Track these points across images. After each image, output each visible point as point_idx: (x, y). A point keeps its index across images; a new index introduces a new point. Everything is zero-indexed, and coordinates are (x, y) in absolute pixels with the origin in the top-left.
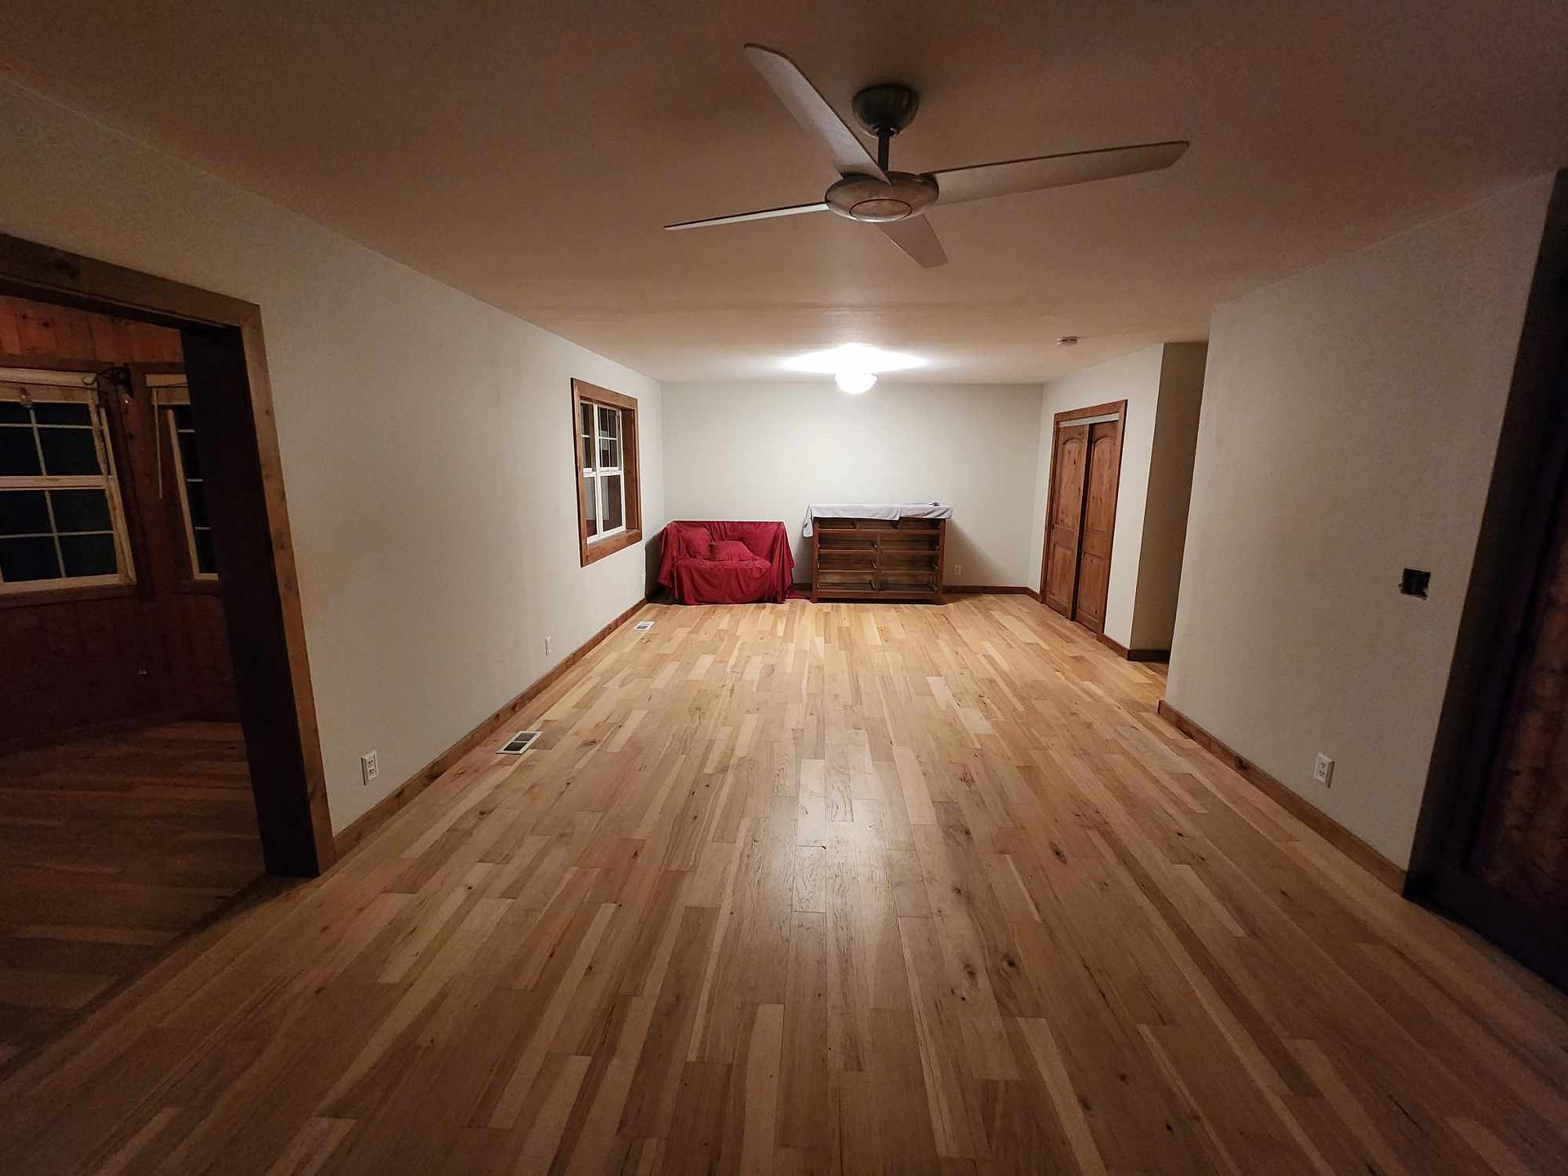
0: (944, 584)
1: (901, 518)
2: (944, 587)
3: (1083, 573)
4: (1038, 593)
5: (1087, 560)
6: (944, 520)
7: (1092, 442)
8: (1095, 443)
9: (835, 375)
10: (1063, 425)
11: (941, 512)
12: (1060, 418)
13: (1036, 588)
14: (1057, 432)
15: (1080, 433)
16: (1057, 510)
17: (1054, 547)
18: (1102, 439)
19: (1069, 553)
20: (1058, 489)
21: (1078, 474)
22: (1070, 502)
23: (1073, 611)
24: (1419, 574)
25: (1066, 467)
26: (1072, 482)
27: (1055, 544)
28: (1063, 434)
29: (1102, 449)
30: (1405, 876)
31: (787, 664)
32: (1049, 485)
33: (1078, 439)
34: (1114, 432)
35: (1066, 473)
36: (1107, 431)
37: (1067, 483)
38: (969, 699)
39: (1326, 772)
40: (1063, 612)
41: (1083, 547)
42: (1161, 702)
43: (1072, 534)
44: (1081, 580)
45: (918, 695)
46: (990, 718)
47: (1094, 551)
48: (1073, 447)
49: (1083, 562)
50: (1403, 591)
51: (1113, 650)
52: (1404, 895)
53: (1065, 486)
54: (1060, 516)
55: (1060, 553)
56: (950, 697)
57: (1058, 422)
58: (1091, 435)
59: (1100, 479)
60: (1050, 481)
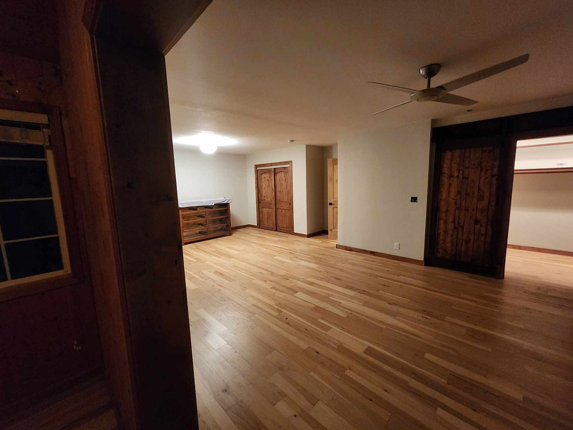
1: (215, 204)
2: (232, 228)
3: (277, 215)
4: (257, 225)
5: (279, 211)
6: (229, 203)
7: (275, 174)
8: (276, 174)
10: (258, 168)
11: (228, 200)
12: (256, 166)
13: (255, 224)
14: (257, 171)
15: (269, 171)
16: (261, 196)
17: (262, 209)
18: (281, 173)
19: (270, 210)
20: (260, 190)
21: (271, 184)
22: (268, 193)
23: (276, 228)
24: (415, 197)
25: (263, 182)
26: (268, 187)
27: (262, 208)
28: (260, 171)
29: (281, 176)
30: (424, 262)
31: (221, 269)
32: (256, 189)
33: (269, 173)
34: (286, 171)
35: (264, 184)
36: (283, 170)
37: (265, 187)
38: (296, 259)
39: (398, 246)
40: (271, 229)
41: (277, 207)
42: (337, 245)
43: (271, 204)
44: (278, 218)
45: (282, 263)
46: (310, 262)
47: (282, 208)
48: (266, 176)
49: (277, 212)
50: (411, 202)
51: (299, 236)
52: (425, 266)
53: (264, 189)
54: (263, 199)
55: (265, 210)
56: (291, 261)
57: (257, 168)
58: (275, 172)
59: (281, 185)
60: (256, 187)
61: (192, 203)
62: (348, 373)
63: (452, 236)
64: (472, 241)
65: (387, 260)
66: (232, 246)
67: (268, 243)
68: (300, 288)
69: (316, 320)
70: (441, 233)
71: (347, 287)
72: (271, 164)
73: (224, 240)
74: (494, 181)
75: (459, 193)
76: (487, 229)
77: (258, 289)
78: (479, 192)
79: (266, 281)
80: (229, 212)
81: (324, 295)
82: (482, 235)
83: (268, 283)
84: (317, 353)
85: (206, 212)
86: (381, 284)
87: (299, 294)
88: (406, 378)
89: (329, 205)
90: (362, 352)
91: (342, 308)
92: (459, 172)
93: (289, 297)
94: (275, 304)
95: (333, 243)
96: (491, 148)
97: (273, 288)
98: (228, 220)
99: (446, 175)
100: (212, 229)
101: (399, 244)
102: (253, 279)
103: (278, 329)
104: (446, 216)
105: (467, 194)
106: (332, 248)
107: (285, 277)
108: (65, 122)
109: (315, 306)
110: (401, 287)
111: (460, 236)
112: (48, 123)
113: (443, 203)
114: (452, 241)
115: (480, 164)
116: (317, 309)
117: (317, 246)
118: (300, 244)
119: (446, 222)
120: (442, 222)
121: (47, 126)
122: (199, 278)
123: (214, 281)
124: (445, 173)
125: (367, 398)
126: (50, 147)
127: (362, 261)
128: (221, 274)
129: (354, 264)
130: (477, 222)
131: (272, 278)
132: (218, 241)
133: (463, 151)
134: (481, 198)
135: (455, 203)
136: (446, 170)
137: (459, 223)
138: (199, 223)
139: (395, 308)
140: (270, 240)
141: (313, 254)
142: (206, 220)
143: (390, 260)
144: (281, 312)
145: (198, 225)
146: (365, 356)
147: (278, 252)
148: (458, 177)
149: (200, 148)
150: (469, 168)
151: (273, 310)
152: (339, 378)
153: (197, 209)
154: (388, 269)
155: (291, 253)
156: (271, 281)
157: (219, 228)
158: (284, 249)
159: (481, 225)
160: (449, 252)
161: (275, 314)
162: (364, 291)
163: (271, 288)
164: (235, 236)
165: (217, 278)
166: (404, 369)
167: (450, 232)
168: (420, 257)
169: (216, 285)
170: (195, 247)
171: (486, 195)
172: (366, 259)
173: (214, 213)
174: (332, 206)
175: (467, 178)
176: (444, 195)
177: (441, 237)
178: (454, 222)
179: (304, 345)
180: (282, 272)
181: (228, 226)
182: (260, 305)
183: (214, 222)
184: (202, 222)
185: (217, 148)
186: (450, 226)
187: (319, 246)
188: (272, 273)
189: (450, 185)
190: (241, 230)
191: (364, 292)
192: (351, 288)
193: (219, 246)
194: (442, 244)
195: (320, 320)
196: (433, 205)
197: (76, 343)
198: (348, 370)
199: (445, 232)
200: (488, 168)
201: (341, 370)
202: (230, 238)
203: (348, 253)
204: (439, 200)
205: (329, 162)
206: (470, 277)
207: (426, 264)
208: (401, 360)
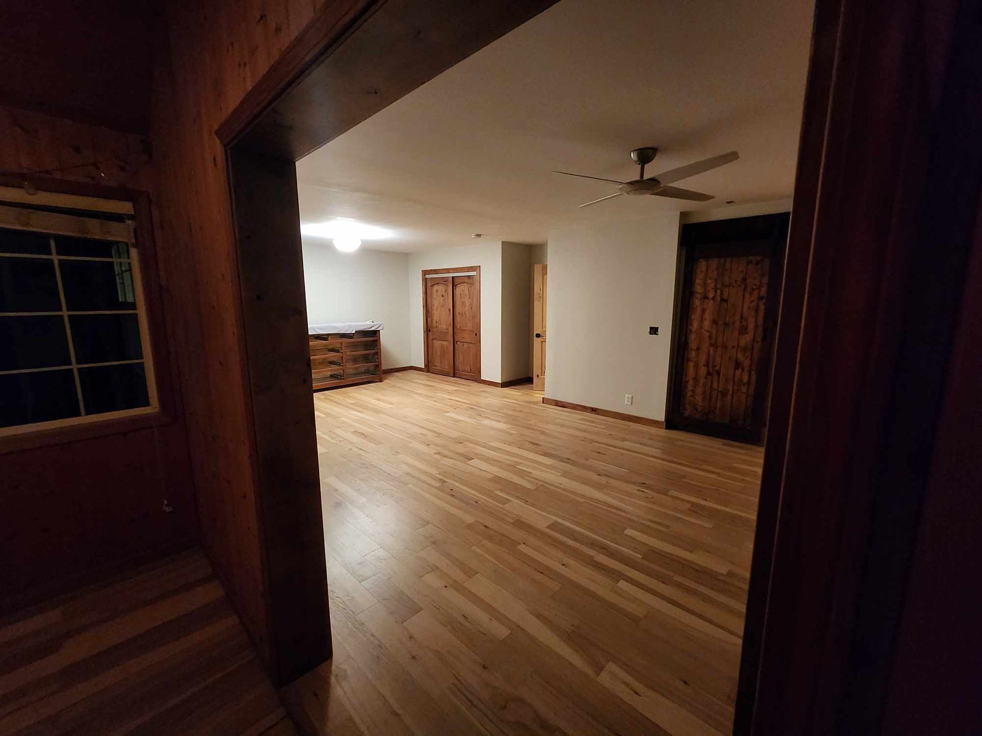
0: (383, 369)
1: (356, 331)
2: (384, 370)
3: (456, 351)
4: (423, 367)
5: (459, 346)
6: (379, 331)
7: (454, 285)
9: (333, 240)
10: (427, 276)
11: (378, 326)
12: (425, 273)
13: (422, 365)
14: (425, 281)
15: (445, 280)
16: (432, 321)
17: (432, 341)
18: (463, 284)
19: (445, 343)
20: (430, 310)
21: (446, 303)
22: (442, 317)
23: (454, 373)
24: (655, 328)
25: (435, 299)
26: (442, 306)
27: (433, 339)
28: (430, 281)
29: (463, 288)
30: (665, 423)
31: (364, 429)
32: (423, 309)
33: (444, 284)
34: (471, 281)
35: (437, 302)
36: (466, 280)
37: (438, 307)
38: (479, 418)
39: (630, 400)
40: (446, 374)
41: (456, 339)
42: (543, 398)
43: (447, 333)
44: (457, 356)
45: (456, 422)
46: (499, 421)
47: (464, 341)
48: (440, 288)
49: (456, 346)
50: (650, 334)
51: (489, 385)
52: (666, 429)
53: (437, 309)
54: (434, 325)
55: (437, 344)
56: (469, 419)
57: (425, 275)
58: (454, 282)
59: (463, 304)
60: (423, 306)
61: (320, 328)
62: (522, 547)
63: (705, 385)
64: (730, 392)
65: (614, 420)
66: (383, 397)
67: (441, 395)
68: (477, 454)
69: (493, 492)
70: (689, 381)
71: (545, 454)
72: (448, 271)
73: (370, 388)
74: (762, 307)
75: (715, 322)
76: (750, 376)
77: (418, 455)
78: (741, 322)
79: (429, 445)
80: (378, 344)
81: (509, 462)
82: (744, 384)
83: (431, 448)
84: (486, 527)
85: (341, 343)
86: (594, 451)
87: (475, 462)
88: (592, 552)
89: (535, 337)
90: (545, 526)
91: (531, 479)
92: (716, 291)
93: (460, 465)
94: (438, 472)
95: (538, 396)
96: (758, 258)
97: (439, 453)
98: (376, 357)
99: (698, 296)
100: (352, 371)
101: (632, 397)
102: (411, 442)
103: (438, 502)
104: (697, 356)
105: (726, 324)
106: (536, 403)
107: (457, 440)
108: (155, 213)
109: (493, 476)
110: (622, 455)
111: (715, 385)
112: (133, 214)
113: (693, 336)
114: (704, 393)
115: (744, 280)
116: (497, 480)
117: (514, 400)
118: (488, 396)
119: (696, 366)
120: (691, 364)
121: (132, 217)
122: (329, 439)
123: (351, 443)
124: (697, 293)
125: (538, 571)
126: (136, 245)
127: (578, 421)
128: (364, 435)
129: (562, 426)
130: (738, 365)
131: (438, 441)
132: (362, 389)
133: (722, 261)
134: (743, 330)
135: (710, 337)
136: (698, 289)
137: (714, 366)
138: (331, 361)
139: (604, 480)
140: (443, 390)
141: (505, 411)
142: (342, 357)
143: (619, 421)
144: (444, 482)
145: (329, 364)
146: (548, 531)
147: (452, 406)
148: (714, 299)
149: (334, 242)
150: (730, 285)
151: (434, 479)
152: (509, 552)
153: (328, 338)
154: (609, 432)
155: (472, 408)
156: (436, 445)
157: (363, 369)
158: (462, 402)
159: (743, 370)
160: (700, 409)
161: (437, 484)
162: (568, 459)
163: (435, 453)
164: (387, 383)
165: (356, 439)
166: (593, 544)
167: (702, 381)
168: (661, 416)
169: (354, 449)
170: (324, 397)
171: (751, 326)
172: (582, 419)
173: (355, 346)
174: (539, 339)
175: (726, 301)
176: (695, 325)
177: (690, 387)
178: (707, 365)
179: (469, 519)
180: (456, 434)
181: (378, 366)
182: (416, 474)
183: (355, 360)
184: (335, 359)
185: (361, 243)
186: (703, 371)
187: (517, 400)
188: (439, 435)
189: (704, 311)
190: (398, 374)
191: (567, 461)
192: (550, 456)
193: (362, 397)
194: (691, 398)
195: (498, 493)
196: (680, 338)
197: (166, 502)
198: (522, 545)
199: (696, 379)
200: (755, 287)
201: (512, 545)
202: (381, 386)
203: (558, 410)
204: (689, 331)
205: (537, 269)
206: (724, 444)
207: (667, 428)
208: (593, 536)
